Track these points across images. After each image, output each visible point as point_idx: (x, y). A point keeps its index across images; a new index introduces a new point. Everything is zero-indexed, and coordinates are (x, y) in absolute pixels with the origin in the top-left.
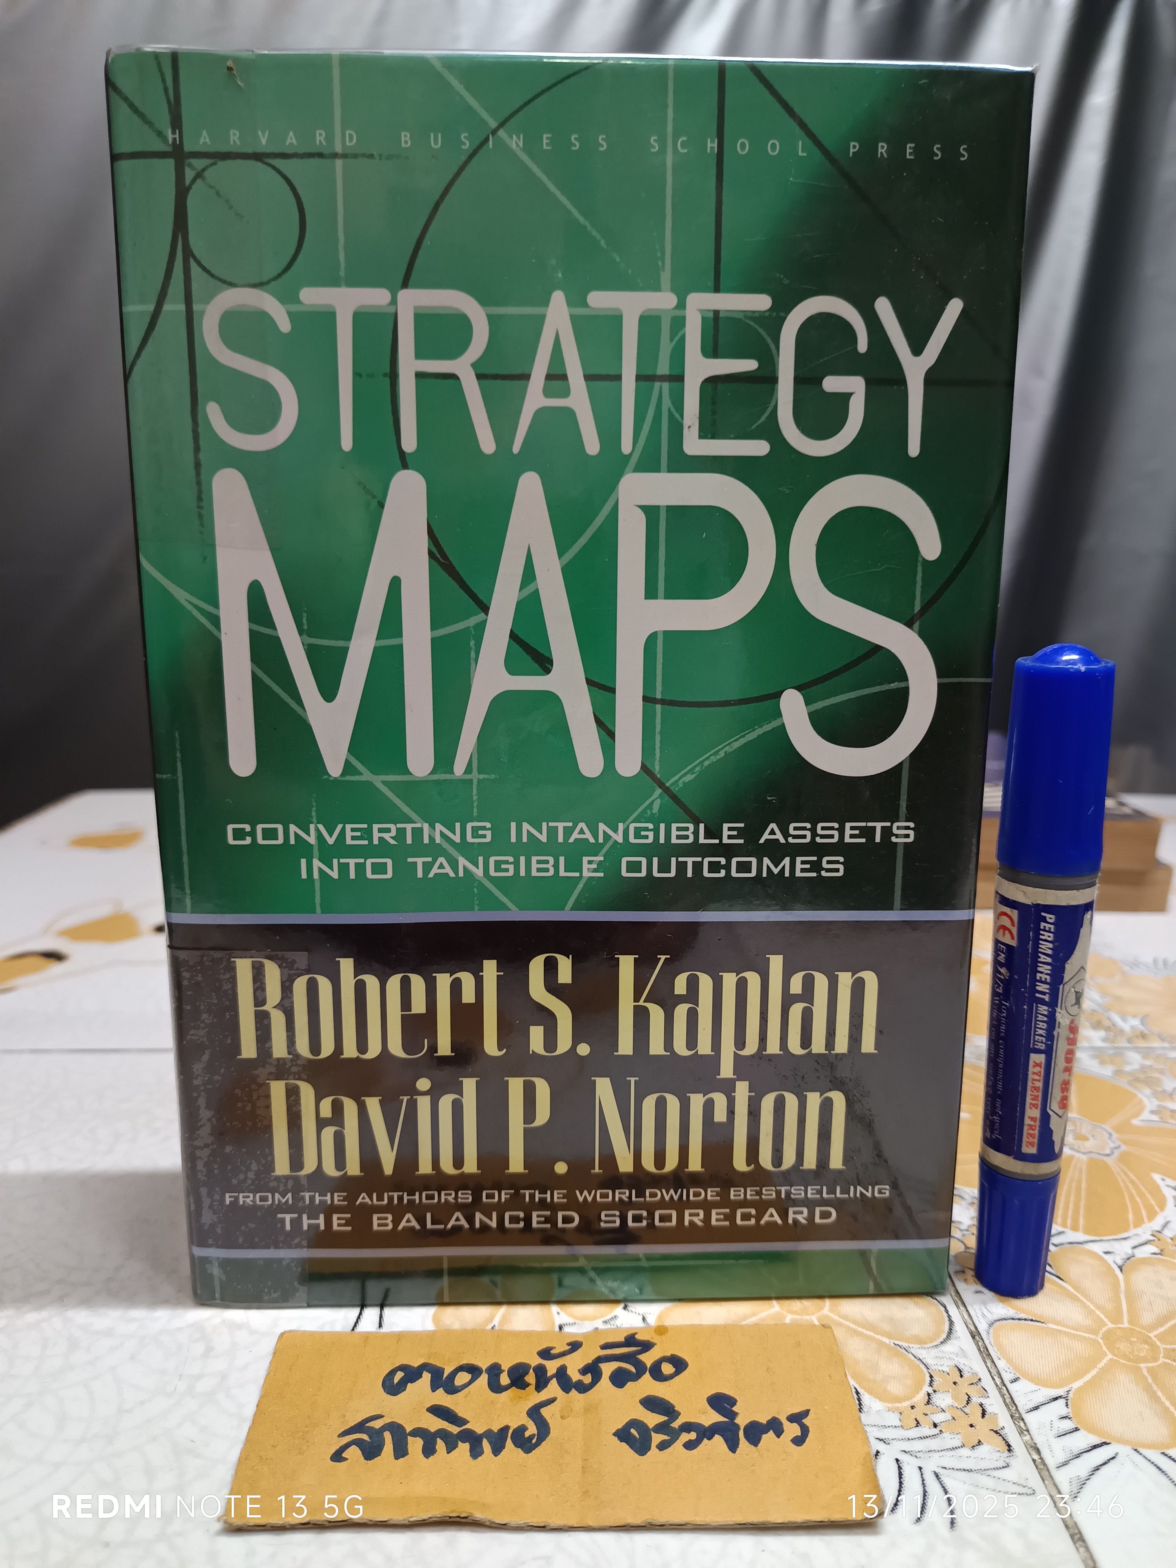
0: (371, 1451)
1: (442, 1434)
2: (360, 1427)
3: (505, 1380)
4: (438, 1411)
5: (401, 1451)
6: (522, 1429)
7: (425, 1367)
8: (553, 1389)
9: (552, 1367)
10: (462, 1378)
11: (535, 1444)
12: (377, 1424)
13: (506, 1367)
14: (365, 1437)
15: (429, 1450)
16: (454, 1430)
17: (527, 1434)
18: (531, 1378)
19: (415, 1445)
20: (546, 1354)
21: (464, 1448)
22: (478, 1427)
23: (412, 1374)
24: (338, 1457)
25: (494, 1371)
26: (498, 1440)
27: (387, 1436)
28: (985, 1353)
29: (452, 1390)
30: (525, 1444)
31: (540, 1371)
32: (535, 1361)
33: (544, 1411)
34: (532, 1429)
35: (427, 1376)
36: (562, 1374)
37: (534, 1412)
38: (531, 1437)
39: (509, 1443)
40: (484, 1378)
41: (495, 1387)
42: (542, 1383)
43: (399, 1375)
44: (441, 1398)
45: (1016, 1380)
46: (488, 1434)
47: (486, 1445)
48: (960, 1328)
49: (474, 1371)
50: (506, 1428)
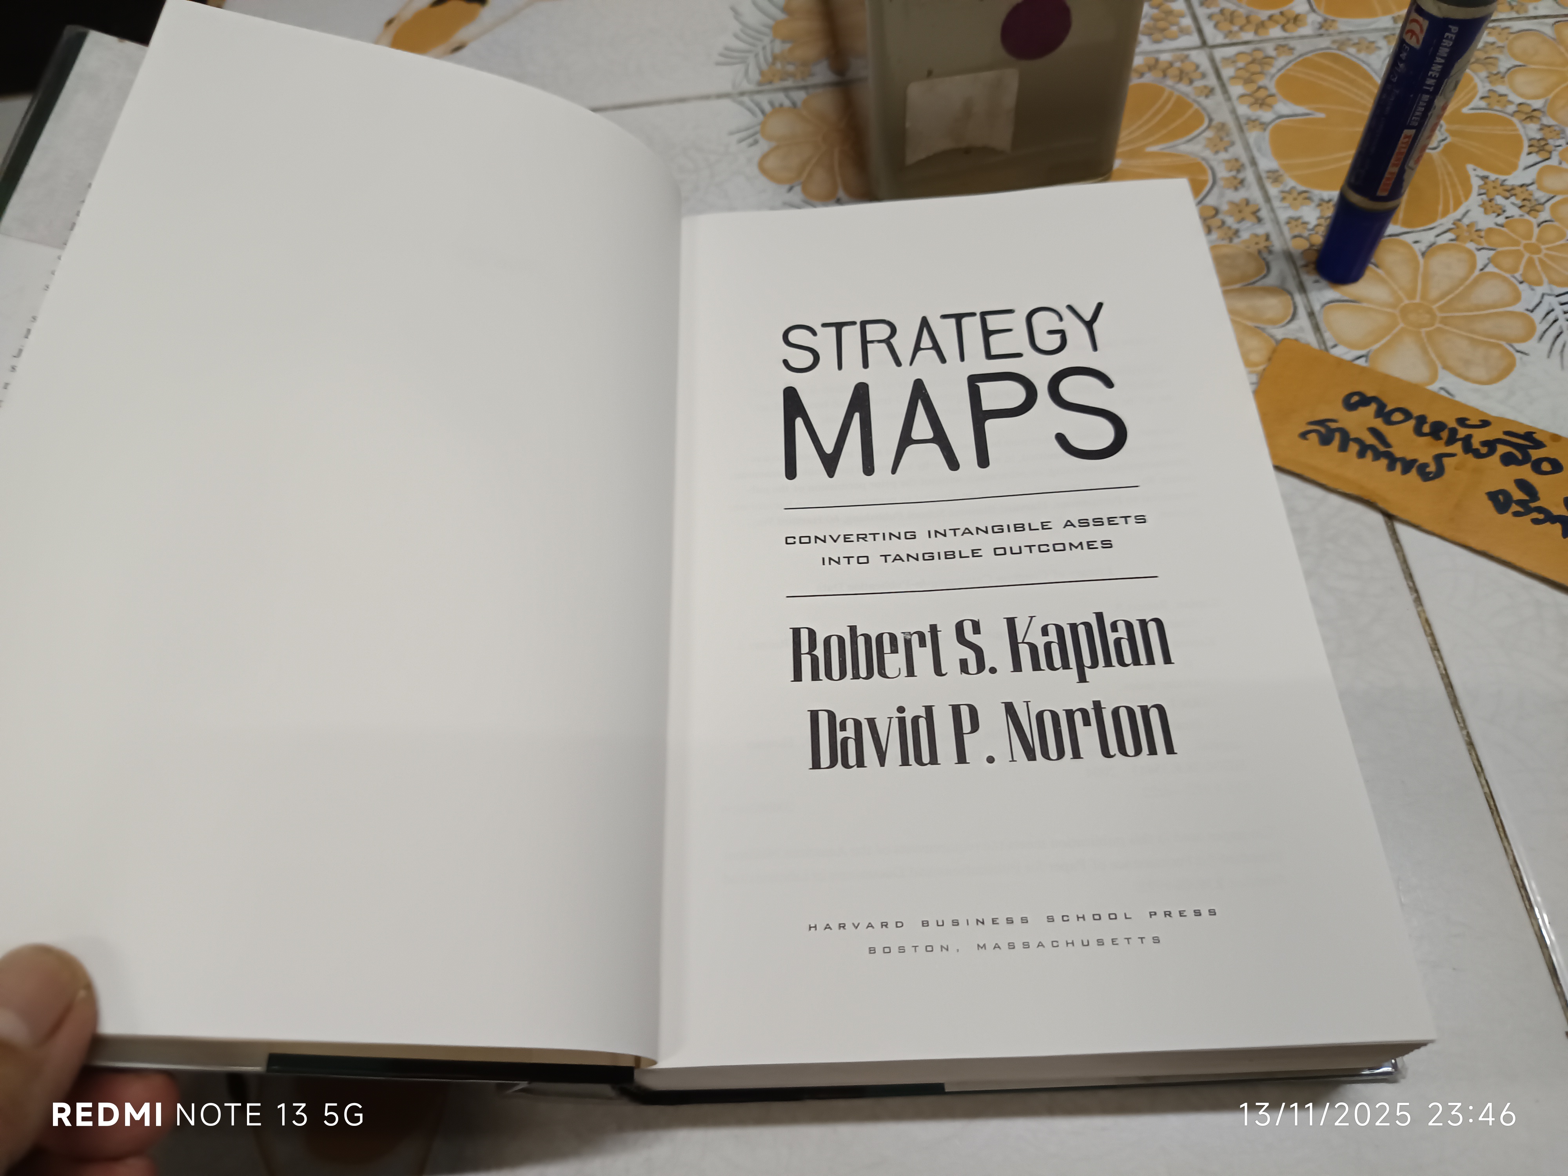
0: (1325, 440)
1: (1372, 447)
2: (1321, 423)
3: (1426, 429)
4: (1374, 432)
5: (1343, 448)
6: (1426, 465)
7: (1374, 399)
8: (1457, 448)
9: (1462, 432)
10: (1397, 417)
11: (1430, 477)
12: (1333, 425)
13: (1431, 419)
14: (1322, 430)
15: (1361, 454)
16: (1382, 448)
17: (1428, 470)
18: (1445, 434)
19: (1354, 448)
20: (1462, 422)
21: (1384, 462)
22: (1398, 452)
23: (1365, 401)
24: (1304, 435)
25: (1422, 420)
26: (1408, 465)
27: (1337, 436)
28: (1317, 328)
29: (1389, 422)
30: (1425, 476)
31: (1453, 432)
32: (1452, 424)
33: (1446, 461)
34: (1432, 468)
35: (1373, 407)
36: (1467, 440)
37: (1439, 458)
38: (1430, 473)
39: (1414, 471)
40: (1412, 423)
41: (1418, 431)
42: (1451, 440)
43: (1355, 399)
44: (1379, 424)
45: (1335, 346)
46: (1402, 460)
47: (1399, 466)
48: (1302, 313)
49: (1408, 415)
50: (1415, 461)
